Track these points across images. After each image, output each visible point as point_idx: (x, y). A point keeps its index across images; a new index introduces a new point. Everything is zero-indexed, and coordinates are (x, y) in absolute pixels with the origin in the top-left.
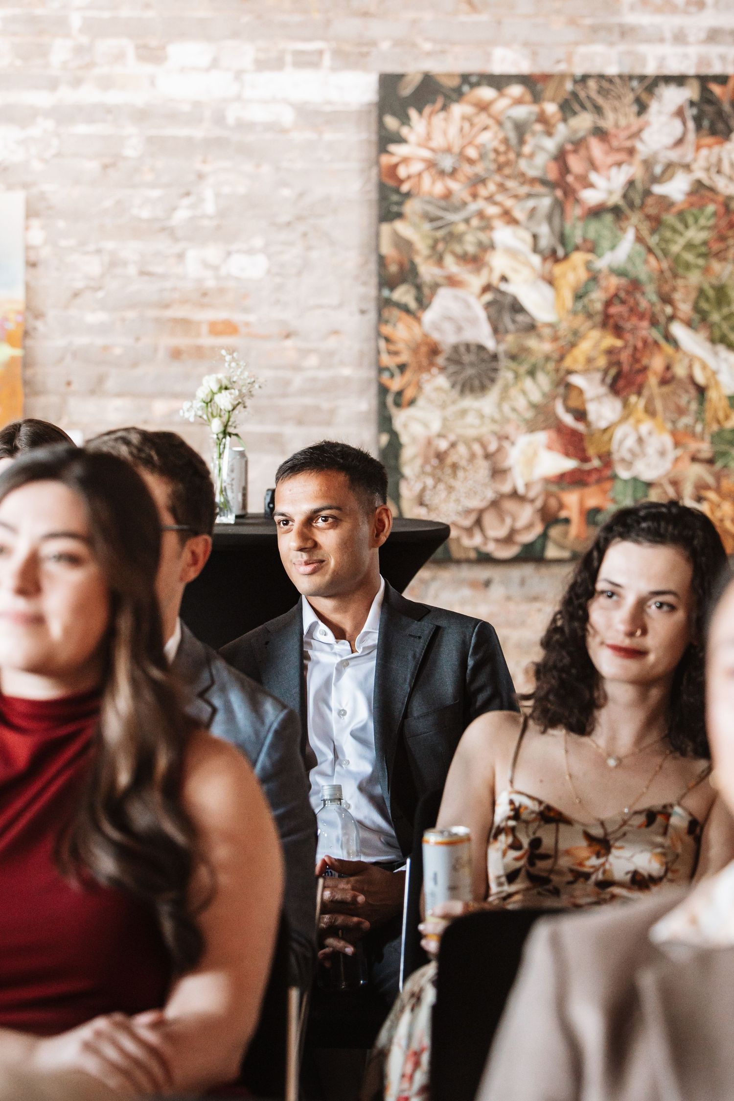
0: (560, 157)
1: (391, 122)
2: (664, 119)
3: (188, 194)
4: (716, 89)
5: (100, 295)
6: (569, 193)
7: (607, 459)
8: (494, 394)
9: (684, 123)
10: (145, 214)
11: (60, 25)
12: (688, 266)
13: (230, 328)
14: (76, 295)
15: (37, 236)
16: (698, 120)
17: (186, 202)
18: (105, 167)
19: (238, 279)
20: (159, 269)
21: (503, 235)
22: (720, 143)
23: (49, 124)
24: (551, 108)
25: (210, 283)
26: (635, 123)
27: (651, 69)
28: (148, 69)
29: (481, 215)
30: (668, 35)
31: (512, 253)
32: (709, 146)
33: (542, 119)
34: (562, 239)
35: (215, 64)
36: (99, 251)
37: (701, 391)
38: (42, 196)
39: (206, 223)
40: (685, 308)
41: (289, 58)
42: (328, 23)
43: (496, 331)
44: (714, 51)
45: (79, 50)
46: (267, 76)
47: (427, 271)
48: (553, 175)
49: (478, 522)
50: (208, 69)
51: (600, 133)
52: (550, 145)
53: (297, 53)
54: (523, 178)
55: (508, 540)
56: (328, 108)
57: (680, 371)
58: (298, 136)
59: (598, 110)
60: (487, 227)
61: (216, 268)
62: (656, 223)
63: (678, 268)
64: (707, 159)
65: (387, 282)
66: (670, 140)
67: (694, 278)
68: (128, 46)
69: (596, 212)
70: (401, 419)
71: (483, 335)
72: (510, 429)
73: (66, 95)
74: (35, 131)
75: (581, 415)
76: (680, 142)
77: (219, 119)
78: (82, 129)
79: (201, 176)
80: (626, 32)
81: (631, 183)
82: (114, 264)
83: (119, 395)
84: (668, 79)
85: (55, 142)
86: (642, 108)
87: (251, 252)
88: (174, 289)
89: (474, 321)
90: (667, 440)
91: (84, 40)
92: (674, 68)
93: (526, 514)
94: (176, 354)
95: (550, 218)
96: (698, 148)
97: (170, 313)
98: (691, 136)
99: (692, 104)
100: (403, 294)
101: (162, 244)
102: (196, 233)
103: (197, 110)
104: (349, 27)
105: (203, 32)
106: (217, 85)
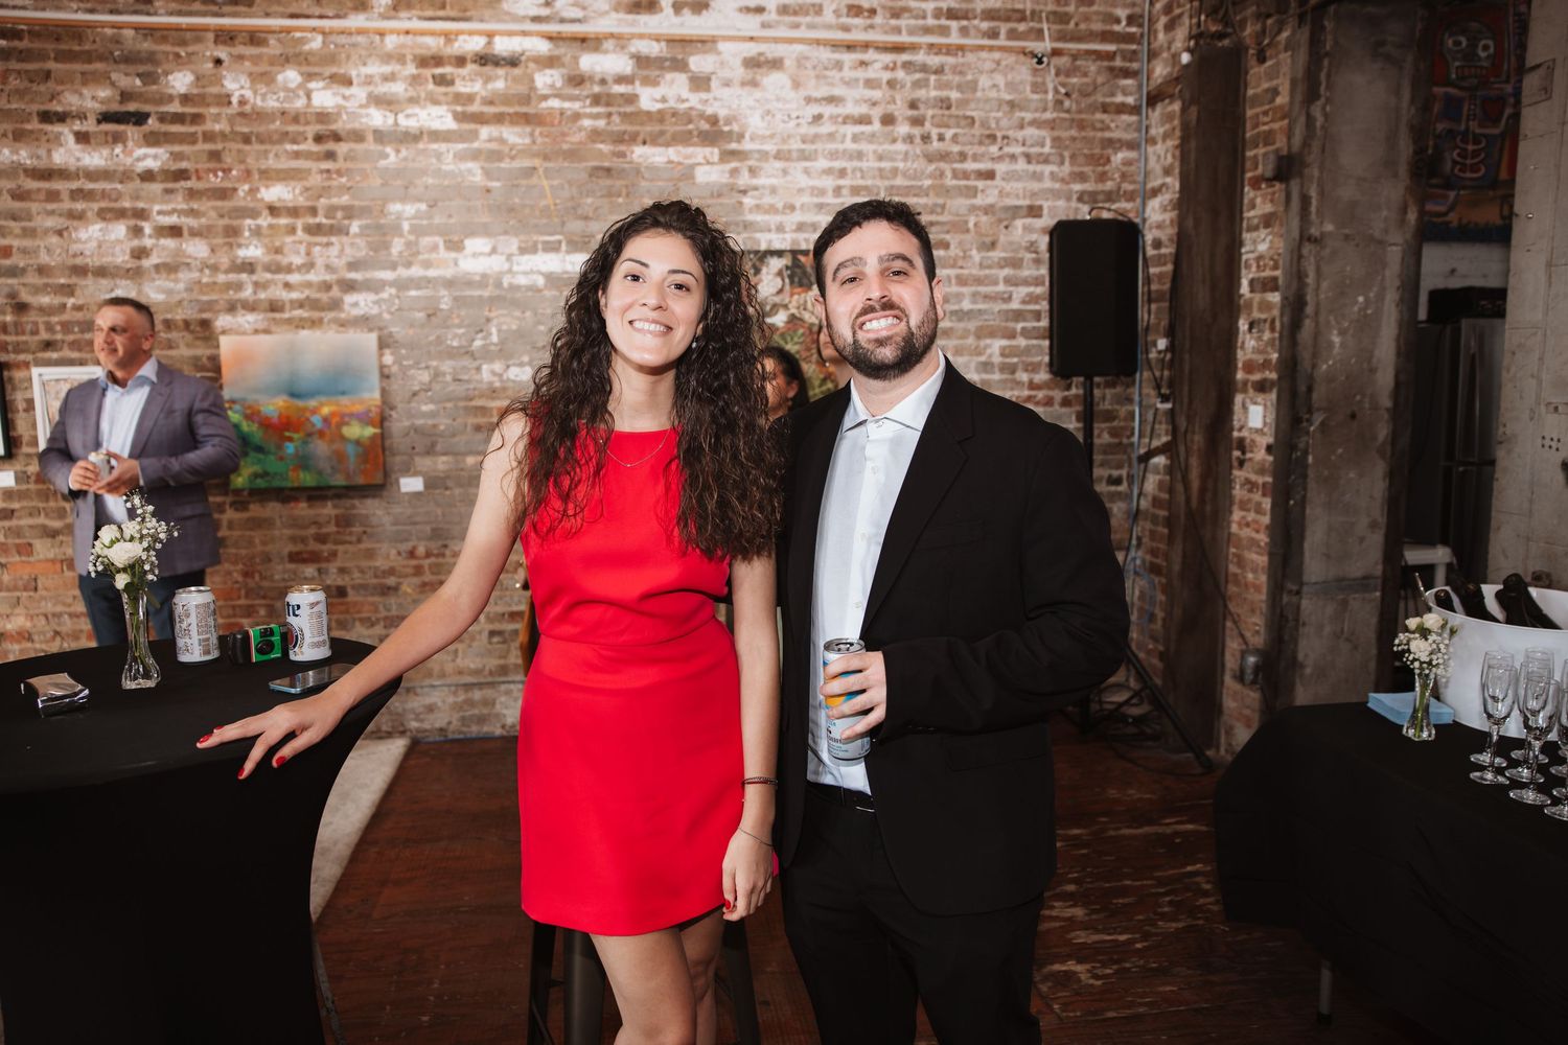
2: (770, 277)
3: (481, 331)
4: (802, 259)
5: (430, 393)
9: (783, 280)
10: (455, 344)
11: (396, 230)
14: (415, 394)
15: (388, 359)
16: (791, 277)
17: (480, 335)
18: (429, 316)
19: (514, 381)
20: (466, 377)
22: (806, 292)
23: (393, 291)
25: (497, 384)
27: (763, 247)
28: (453, 255)
30: (773, 227)
32: (799, 294)
35: (494, 251)
36: (427, 367)
38: (391, 335)
39: (493, 348)
41: (540, 246)
42: (563, 223)
44: (801, 235)
45: (408, 244)
46: (526, 258)
50: (490, 254)
53: (545, 243)
56: (565, 276)
58: (547, 293)
61: (501, 375)
64: (798, 302)
66: (775, 290)
68: (440, 241)
73: (402, 272)
74: (385, 295)
76: (780, 291)
77: (499, 285)
78: (413, 293)
79: (488, 320)
80: (747, 227)
82: (437, 375)
83: (445, 454)
84: (773, 253)
85: (397, 301)
86: (758, 270)
87: (521, 365)
88: (475, 389)
91: (412, 238)
92: (777, 246)
94: (478, 428)
96: (792, 295)
97: (474, 403)
98: (787, 287)
99: (787, 268)
101: (467, 362)
102: (487, 355)
103: (483, 280)
104: (576, 226)
105: (485, 231)
106: (496, 264)
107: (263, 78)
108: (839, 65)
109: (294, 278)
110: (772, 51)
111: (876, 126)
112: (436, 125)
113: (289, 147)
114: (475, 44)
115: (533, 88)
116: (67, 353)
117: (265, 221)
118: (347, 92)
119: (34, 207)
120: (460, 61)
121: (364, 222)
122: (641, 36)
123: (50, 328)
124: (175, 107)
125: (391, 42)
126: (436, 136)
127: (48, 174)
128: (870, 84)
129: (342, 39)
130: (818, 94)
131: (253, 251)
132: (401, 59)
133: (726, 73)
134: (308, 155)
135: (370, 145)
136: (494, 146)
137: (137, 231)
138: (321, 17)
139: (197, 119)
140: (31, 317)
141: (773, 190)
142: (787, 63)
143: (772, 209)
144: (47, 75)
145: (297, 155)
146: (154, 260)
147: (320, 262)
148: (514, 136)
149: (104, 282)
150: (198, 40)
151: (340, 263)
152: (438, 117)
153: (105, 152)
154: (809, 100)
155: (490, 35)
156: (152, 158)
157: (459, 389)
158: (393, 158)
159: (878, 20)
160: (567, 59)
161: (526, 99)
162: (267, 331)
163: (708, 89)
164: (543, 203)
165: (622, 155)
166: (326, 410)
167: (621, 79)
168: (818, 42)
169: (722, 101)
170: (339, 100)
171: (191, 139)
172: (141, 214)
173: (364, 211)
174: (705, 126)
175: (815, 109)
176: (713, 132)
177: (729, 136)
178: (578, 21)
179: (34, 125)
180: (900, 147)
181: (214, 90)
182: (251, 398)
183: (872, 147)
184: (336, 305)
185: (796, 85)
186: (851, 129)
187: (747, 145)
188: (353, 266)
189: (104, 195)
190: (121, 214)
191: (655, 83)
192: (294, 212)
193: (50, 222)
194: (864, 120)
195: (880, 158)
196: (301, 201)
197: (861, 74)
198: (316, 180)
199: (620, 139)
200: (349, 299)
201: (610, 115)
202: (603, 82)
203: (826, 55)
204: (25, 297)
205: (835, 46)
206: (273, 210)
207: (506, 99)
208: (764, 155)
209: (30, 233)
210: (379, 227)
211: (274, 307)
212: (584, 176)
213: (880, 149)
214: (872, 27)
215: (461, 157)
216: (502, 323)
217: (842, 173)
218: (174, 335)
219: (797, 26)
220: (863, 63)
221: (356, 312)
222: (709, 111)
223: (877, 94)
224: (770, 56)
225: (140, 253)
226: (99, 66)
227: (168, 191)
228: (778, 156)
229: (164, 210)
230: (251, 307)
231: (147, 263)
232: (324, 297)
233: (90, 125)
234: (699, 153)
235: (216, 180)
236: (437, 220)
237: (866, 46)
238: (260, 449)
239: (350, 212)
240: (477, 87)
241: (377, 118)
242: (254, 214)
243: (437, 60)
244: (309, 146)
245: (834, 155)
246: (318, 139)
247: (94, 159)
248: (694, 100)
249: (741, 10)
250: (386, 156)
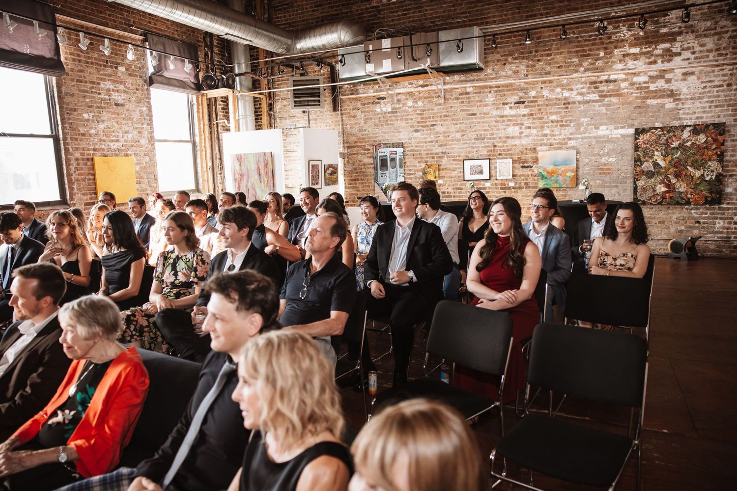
0: (667, 140)
1: (637, 136)
2: (687, 132)
3: (603, 149)
4: (697, 127)
5: (588, 165)
6: (669, 146)
7: (674, 188)
8: (654, 178)
9: (691, 133)
10: (596, 153)
11: (582, 125)
12: (690, 157)
13: (609, 169)
14: (585, 165)
15: (578, 157)
16: (693, 132)
18: (589, 146)
19: (611, 162)
20: (598, 161)
21: (656, 153)
22: (697, 136)
23: (581, 140)
24: (665, 132)
25: (606, 163)
26: (681, 134)
27: (685, 124)
28: (596, 130)
29: (652, 150)
30: (688, 119)
31: (658, 156)
32: (695, 137)
33: (664, 134)
34: (667, 153)
35: (607, 129)
36: (588, 159)
37: (692, 177)
38: (579, 151)
39: (606, 153)
40: (690, 164)
41: (620, 127)
42: (626, 122)
43: (654, 168)
44: (697, 120)
45: (585, 128)
46: (616, 130)
47: (642, 159)
48: (665, 143)
49: (651, 199)
51: (674, 136)
52: (665, 138)
54: (660, 144)
55: (656, 201)
56: (626, 135)
57: (688, 174)
58: (621, 139)
59: (674, 132)
60: (653, 151)
61: (607, 160)
62: (685, 150)
63: (689, 157)
64: (695, 139)
65: (636, 161)
66: (688, 136)
67: (692, 158)
68: (593, 127)
69: (673, 148)
70: (637, 183)
71: (652, 169)
72: (657, 184)
73: (583, 135)
74: (578, 141)
75: (670, 181)
76: (690, 136)
77: (608, 137)
78: (586, 140)
79: (605, 146)
80: (680, 119)
81: (680, 143)
82: (591, 160)
84: (688, 126)
85: (581, 142)
86: (683, 131)
87: (613, 158)
88: (600, 164)
89: (651, 167)
90: (686, 185)
92: (689, 123)
93: (659, 197)
94: (600, 173)
95: (665, 150)
96: (693, 137)
97: (599, 167)
98: (692, 135)
99: (692, 130)
100: (638, 163)
101: (598, 157)
102: (604, 155)
103: (604, 136)
104: (630, 122)
105: (605, 124)
106: (607, 132)
107: (553, 91)
108: (713, 71)
109: (556, 138)
110: (690, 70)
111: (725, 87)
112: (594, 99)
113: (557, 106)
114: (606, 78)
115: (620, 87)
116: (504, 156)
117: (550, 124)
118: (572, 92)
119: (499, 124)
120: (601, 82)
121: (574, 123)
122: (651, 71)
123: (500, 150)
124: (532, 99)
125: (583, 79)
126: (594, 101)
127: (502, 117)
128: (724, 75)
129: (571, 80)
130: (706, 80)
131: (547, 131)
132: (586, 83)
133: (676, 78)
134: (562, 108)
135: (577, 105)
136: (608, 103)
137: (521, 128)
138: (567, 75)
139: (536, 101)
140: (497, 148)
141: (689, 108)
142: (696, 73)
143: (688, 114)
144: (505, 95)
145: (559, 108)
146: (524, 134)
147: (563, 134)
148: (614, 100)
149: (513, 140)
150: (538, 84)
151: (568, 134)
152: (595, 97)
153: (515, 110)
154: (702, 82)
155: (609, 75)
156: (526, 111)
157: (596, 164)
158: (582, 107)
159: (728, 56)
160: (630, 79)
161: (618, 90)
162: (549, 150)
163: (671, 83)
164: (621, 116)
165: (644, 102)
166: (562, 169)
167: (645, 83)
168: (707, 66)
169: (674, 86)
170: (570, 94)
171: (534, 106)
172: (522, 124)
173: (575, 121)
174: (669, 93)
175: (704, 85)
176: (672, 94)
177: (676, 95)
178: (634, 69)
179: (501, 106)
180: (733, 92)
181: (540, 95)
182: (545, 166)
183: (723, 93)
184: (566, 143)
185: (699, 78)
186: (716, 89)
187: (682, 97)
188: (571, 134)
189: (514, 120)
190: (518, 124)
191: (655, 83)
192: (557, 122)
193: (503, 127)
194: (721, 86)
195: (726, 96)
196: (559, 119)
197: (721, 73)
198: (563, 114)
199: (644, 98)
200: (569, 142)
201: (641, 92)
202: (640, 84)
203: (709, 69)
204: (496, 144)
205: (712, 66)
206: (552, 122)
207: (612, 91)
208: (687, 99)
209: (498, 130)
210: (578, 124)
211: (551, 144)
212: (633, 109)
213: (726, 94)
214: (726, 59)
215: (600, 106)
216: (609, 147)
217: (712, 102)
218: (528, 151)
219: (700, 62)
220: (722, 70)
221: (570, 145)
222: (671, 89)
223: (726, 78)
224: (690, 72)
225: (521, 133)
226: (515, 91)
227: (528, 119)
228: (691, 99)
229: (527, 122)
230: (546, 145)
231: (522, 135)
232: (563, 142)
233: (513, 105)
234: (667, 100)
235: (539, 116)
236: (593, 122)
237: (723, 65)
238: (546, 178)
239: (571, 121)
240: (605, 88)
241: (579, 98)
242: (548, 123)
243: (595, 82)
244: (562, 106)
245: (710, 97)
246: (564, 104)
247: (513, 112)
248: (666, 86)
249: (682, 60)
250: (581, 107)
